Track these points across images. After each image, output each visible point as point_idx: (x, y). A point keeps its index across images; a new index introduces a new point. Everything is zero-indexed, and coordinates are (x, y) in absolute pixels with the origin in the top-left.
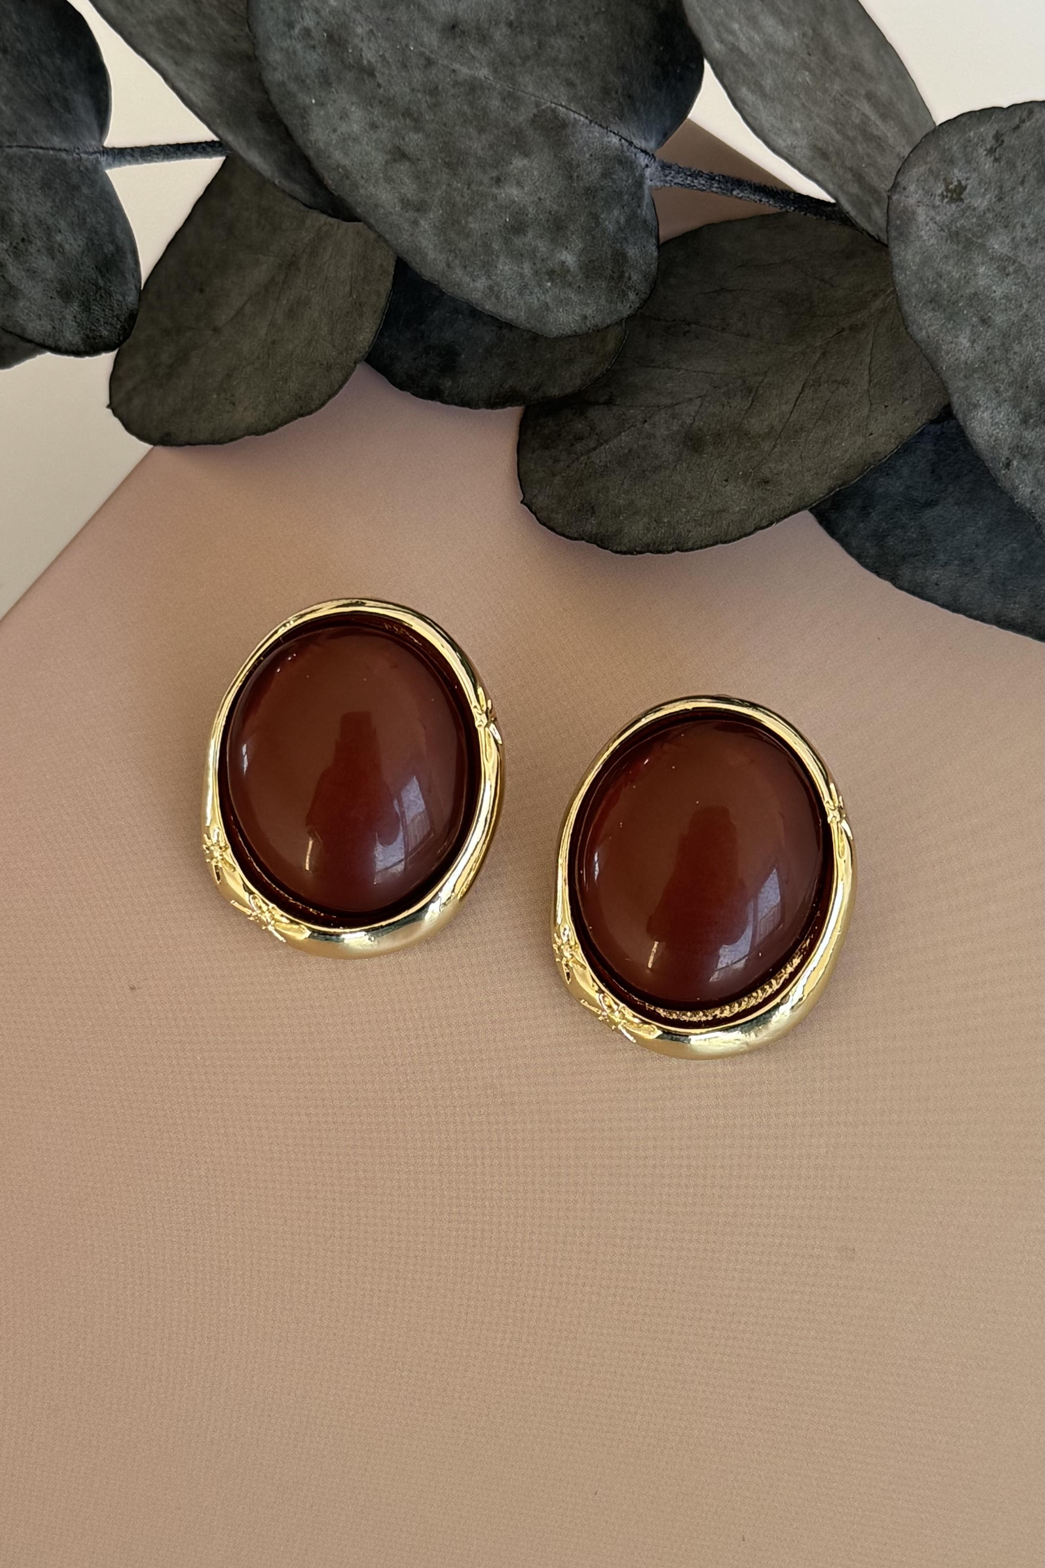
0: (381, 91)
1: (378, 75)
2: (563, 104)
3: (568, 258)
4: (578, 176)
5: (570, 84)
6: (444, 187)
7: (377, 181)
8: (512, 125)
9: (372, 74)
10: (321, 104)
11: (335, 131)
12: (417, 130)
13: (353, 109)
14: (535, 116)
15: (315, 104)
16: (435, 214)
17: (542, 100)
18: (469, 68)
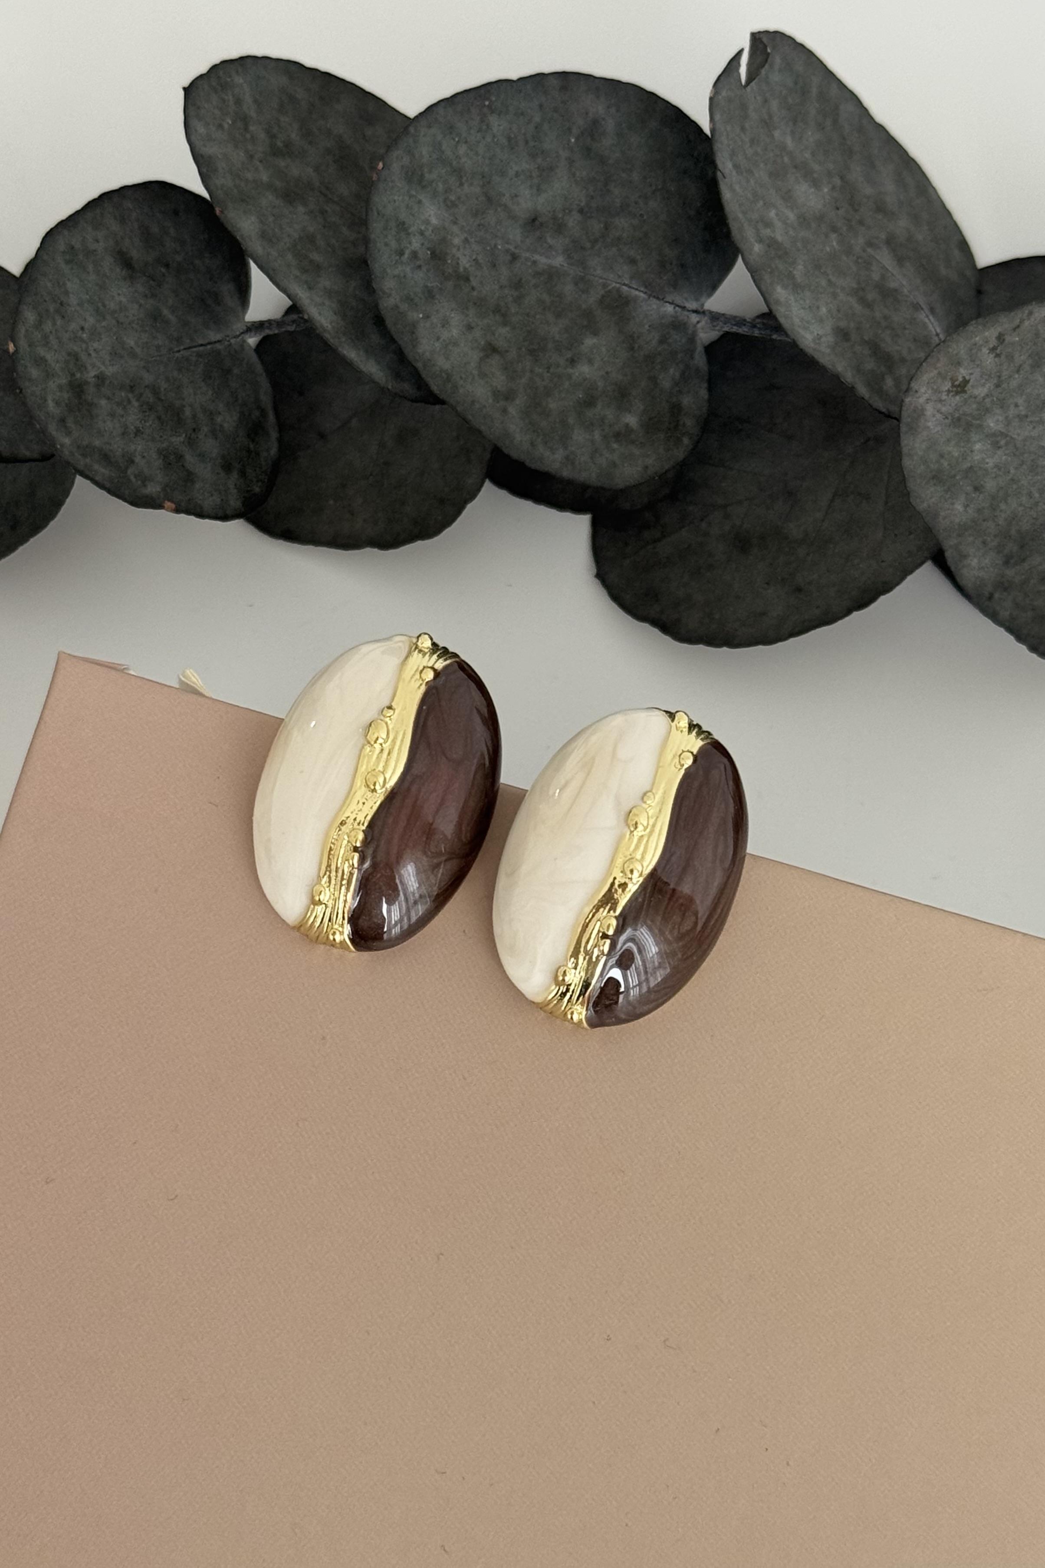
0: (475, 293)
1: (472, 279)
2: (626, 282)
3: (632, 420)
4: (639, 347)
5: (633, 261)
6: (528, 374)
7: (473, 378)
8: (584, 306)
9: (467, 279)
10: (427, 317)
11: (438, 339)
12: (505, 324)
13: (453, 315)
14: (603, 296)
15: (422, 318)
16: (520, 400)
17: (609, 282)
18: (547, 257)
